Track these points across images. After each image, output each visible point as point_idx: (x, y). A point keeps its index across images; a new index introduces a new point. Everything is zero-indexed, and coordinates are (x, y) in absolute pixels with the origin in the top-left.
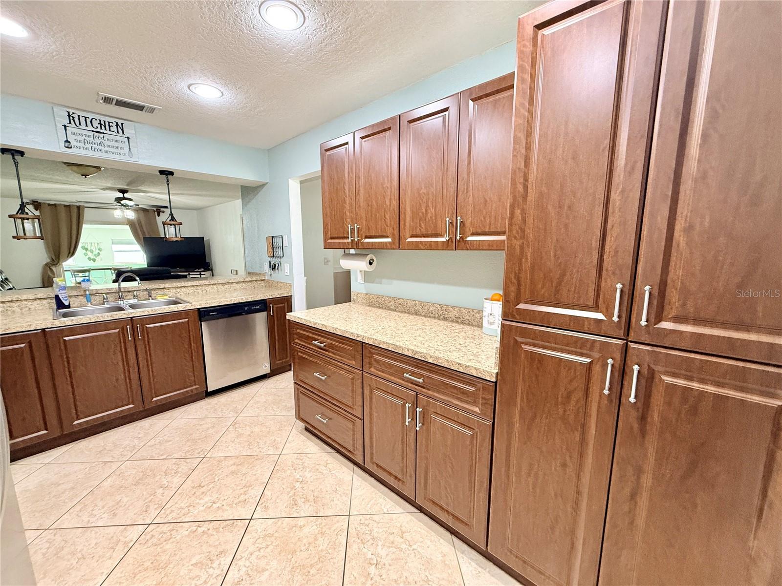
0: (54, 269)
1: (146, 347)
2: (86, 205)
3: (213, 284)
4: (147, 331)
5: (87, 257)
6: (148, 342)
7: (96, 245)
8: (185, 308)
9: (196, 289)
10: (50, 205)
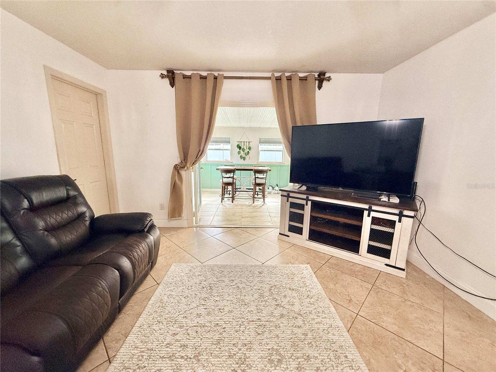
0: (182, 174)
2: (226, 74)
5: (240, 155)
7: (248, 143)
10: (185, 77)
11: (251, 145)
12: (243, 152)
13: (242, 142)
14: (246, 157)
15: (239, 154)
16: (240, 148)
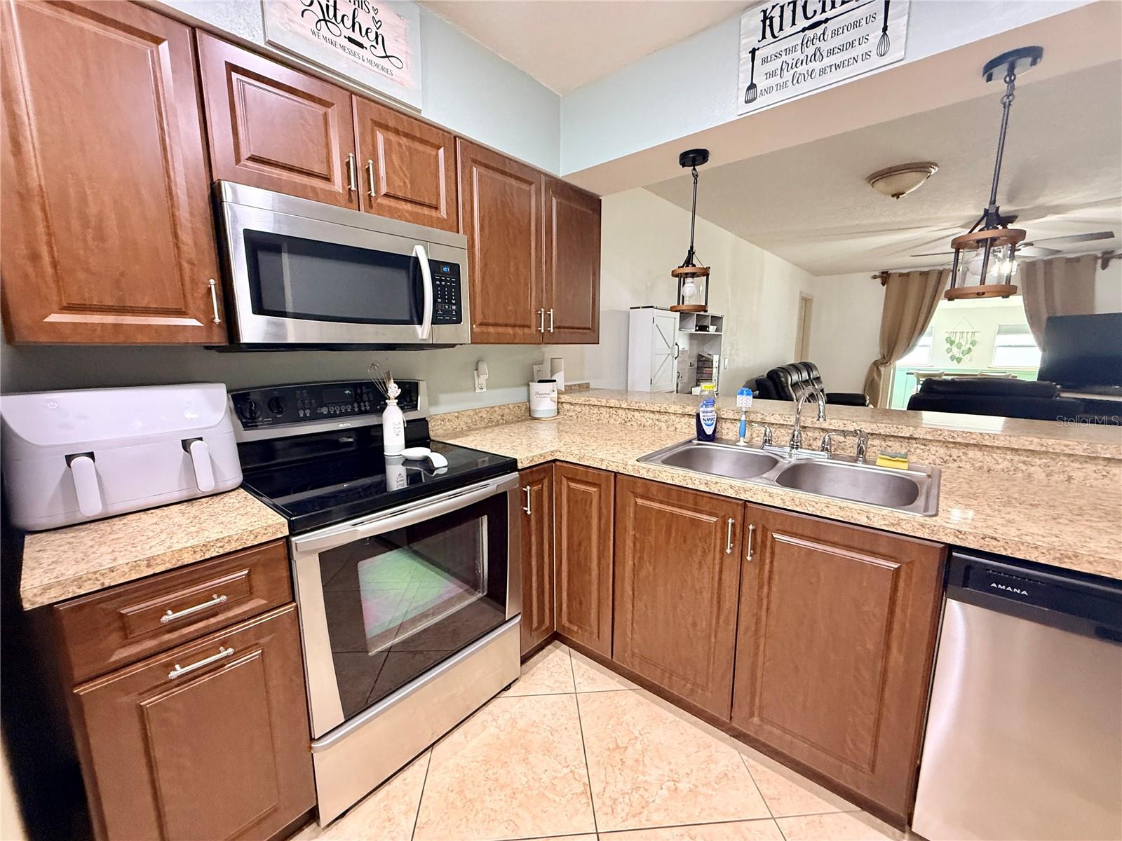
0: (882, 369)
1: (761, 587)
3: (1109, 460)
4: (772, 548)
5: (951, 354)
6: (770, 578)
7: (970, 334)
8: (893, 525)
9: (1024, 462)
10: (901, 275)
11: (977, 337)
12: (957, 350)
13: (958, 334)
14: (964, 358)
15: (948, 353)
16: (952, 343)
